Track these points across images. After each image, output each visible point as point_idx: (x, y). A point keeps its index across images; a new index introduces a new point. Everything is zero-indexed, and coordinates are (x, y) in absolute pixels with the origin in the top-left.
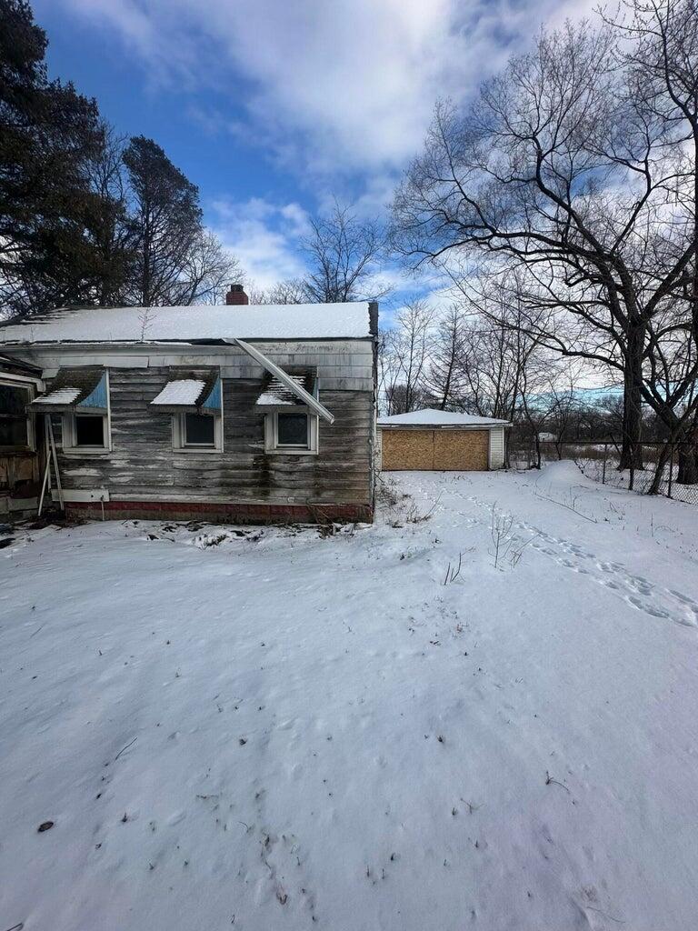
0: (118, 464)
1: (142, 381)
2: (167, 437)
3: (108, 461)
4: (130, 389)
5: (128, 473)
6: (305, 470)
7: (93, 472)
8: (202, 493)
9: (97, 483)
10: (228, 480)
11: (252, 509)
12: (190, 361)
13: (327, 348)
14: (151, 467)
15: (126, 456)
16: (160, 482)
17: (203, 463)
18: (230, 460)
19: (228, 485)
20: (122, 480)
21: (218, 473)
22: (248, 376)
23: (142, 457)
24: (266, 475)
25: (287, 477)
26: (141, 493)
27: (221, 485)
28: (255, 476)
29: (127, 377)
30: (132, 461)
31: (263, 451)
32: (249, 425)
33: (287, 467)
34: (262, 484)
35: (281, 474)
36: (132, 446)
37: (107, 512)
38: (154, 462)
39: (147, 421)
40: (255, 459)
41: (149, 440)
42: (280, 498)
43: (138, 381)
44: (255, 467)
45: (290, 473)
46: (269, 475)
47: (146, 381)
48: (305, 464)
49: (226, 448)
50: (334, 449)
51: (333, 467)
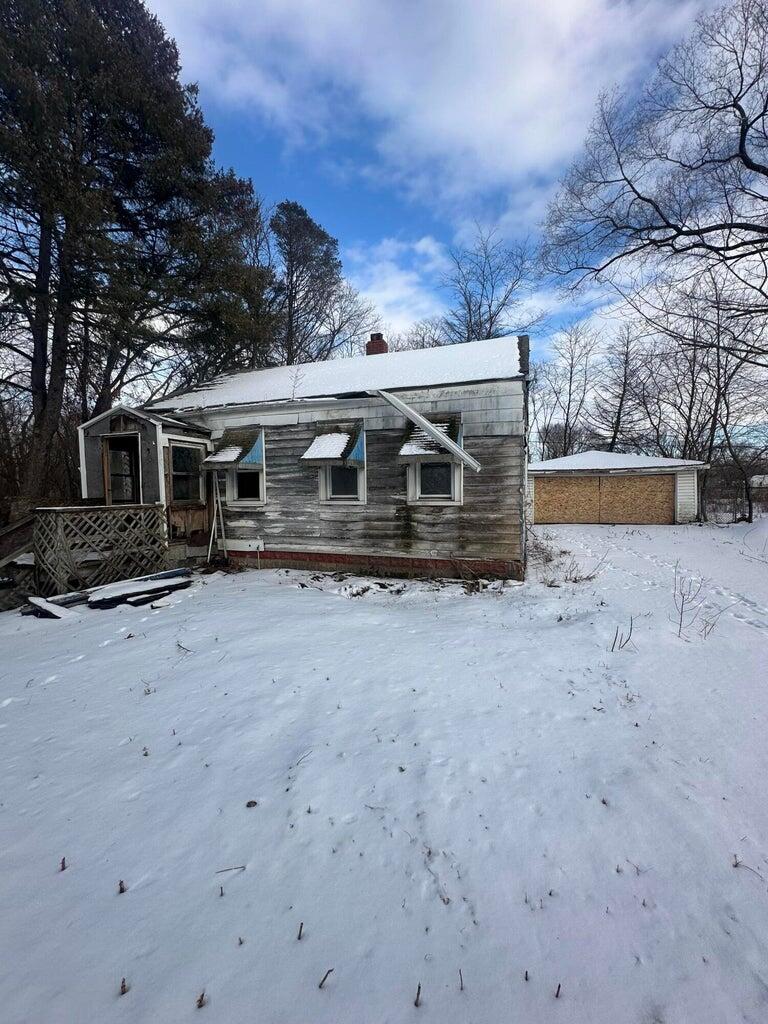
0: (272, 516)
1: (293, 437)
2: (315, 490)
3: (263, 513)
4: (282, 445)
5: (278, 525)
6: (448, 522)
7: (251, 523)
8: (347, 544)
9: (255, 533)
10: (371, 532)
11: (394, 562)
12: (336, 415)
13: (472, 392)
14: (300, 518)
15: (278, 508)
16: (307, 533)
17: (348, 515)
18: (373, 512)
19: (371, 536)
20: (276, 531)
21: (361, 525)
22: (391, 427)
23: (292, 509)
24: (408, 527)
25: (429, 530)
26: (291, 543)
27: (364, 536)
28: (397, 528)
29: (280, 434)
30: (283, 513)
31: (405, 502)
32: (391, 476)
33: (429, 518)
34: (403, 536)
35: (422, 526)
36: (284, 498)
37: (263, 561)
38: (303, 514)
39: (297, 475)
40: (398, 511)
41: (298, 493)
42: (423, 551)
43: (289, 437)
44: (398, 518)
45: (433, 525)
46: (411, 527)
47: (296, 437)
48: (449, 515)
49: (370, 500)
50: (480, 499)
51: (480, 519)
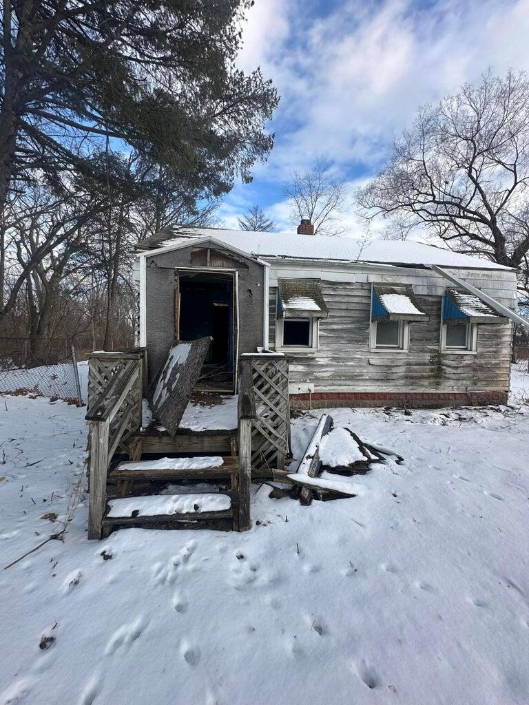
0: (322, 361)
1: (347, 293)
2: (365, 339)
3: (314, 358)
4: (337, 299)
5: (329, 369)
6: (467, 366)
7: (300, 368)
8: (390, 384)
9: (306, 376)
10: (411, 374)
12: (390, 280)
13: (487, 275)
14: (350, 364)
15: (330, 354)
16: (357, 376)
17: (393, 360)
18: (413, 358)
19: (411, 378)
20: (325, 374)
21: (403, 369)
22: (434, 293)
23: (342, 355)
24: (440, 370)
25: (455, 371)
26: (340, 385)
27: (406, 377)
28: (432, 370)
29: (334, 290)
30: (334, 359)
31: (438, 351)
32: (428, 331)
33: (454, 364)
34: (436, 377)
35: (450, 369)
36: (335, 346)
37: (314, 401)
38: (352, 359)
39: (349, 326)
40: (432, 357)
41: (350, 341)
42: (448, 388)
43: (344, 293)
44: (432, 363)
45: (456, 368)
46: (442, 370)
47: (350, 293)
48: (467, 361)
49: (410, 350)
50: (487, 350)
51: (486, 364)
